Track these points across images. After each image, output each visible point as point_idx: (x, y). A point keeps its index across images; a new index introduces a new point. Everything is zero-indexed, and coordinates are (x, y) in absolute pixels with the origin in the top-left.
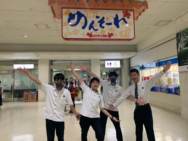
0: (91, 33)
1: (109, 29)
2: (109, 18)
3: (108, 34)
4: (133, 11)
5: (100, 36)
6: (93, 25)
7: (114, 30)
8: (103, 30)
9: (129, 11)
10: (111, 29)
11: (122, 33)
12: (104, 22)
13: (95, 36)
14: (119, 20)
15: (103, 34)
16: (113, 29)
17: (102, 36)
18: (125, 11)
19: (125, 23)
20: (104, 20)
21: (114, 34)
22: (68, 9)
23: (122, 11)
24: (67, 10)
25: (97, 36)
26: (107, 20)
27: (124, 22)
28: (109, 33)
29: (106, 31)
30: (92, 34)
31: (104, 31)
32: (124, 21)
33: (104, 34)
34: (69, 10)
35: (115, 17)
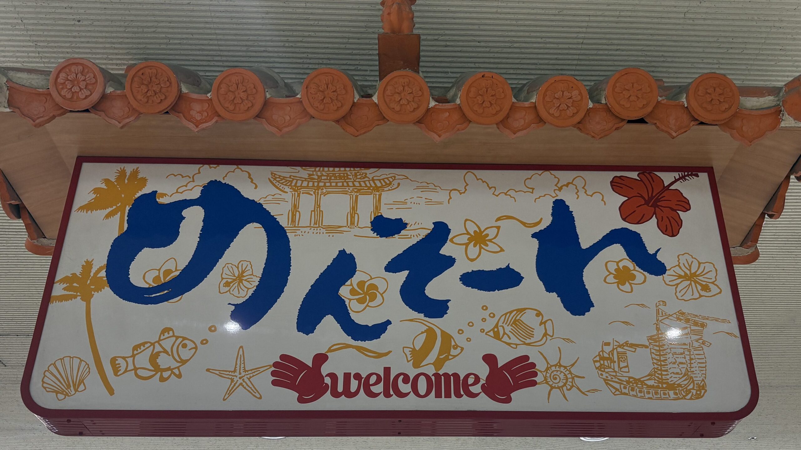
0: (321, 359)
1: (490, 325)
2: (492, 233)
3: (484, 371)
4: (704, 177)
5: (405, 388)
6: (344, 292)
7: (539, 332)
8: (430, 334)
9: (667, 178)
10: (516, 323)
11: (622, 357)
12: (450, 262)
13: (354, 385)
14: (585, 243)
15: (431, 371)
16: (529, 319)
17: (422, 389)
18: (634, 175)
19: (639, 274)
20: (444, 251)
21: (541, 366)
22: (129, 168)
23: (611, 175)
24: (122, 173)
25: (378, 389)
26: (473, 251)
27: (630, 264)
28: (490, 359)
29: (459, 339)
30: (325, 369)
31: (446, 337)
32: (631, 255)
33: (448, 368)
34: (135, 173)
35: (547, 221)
